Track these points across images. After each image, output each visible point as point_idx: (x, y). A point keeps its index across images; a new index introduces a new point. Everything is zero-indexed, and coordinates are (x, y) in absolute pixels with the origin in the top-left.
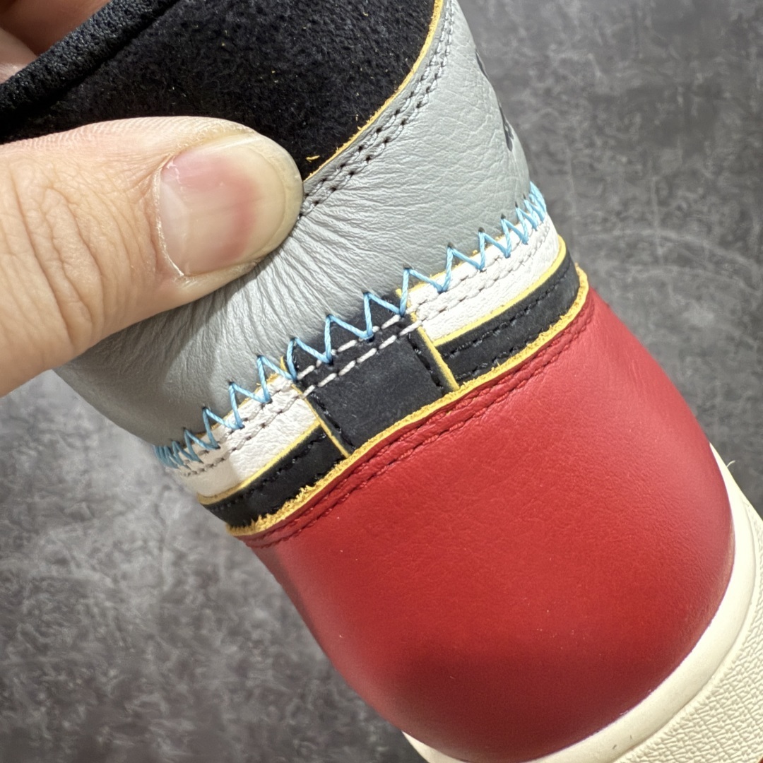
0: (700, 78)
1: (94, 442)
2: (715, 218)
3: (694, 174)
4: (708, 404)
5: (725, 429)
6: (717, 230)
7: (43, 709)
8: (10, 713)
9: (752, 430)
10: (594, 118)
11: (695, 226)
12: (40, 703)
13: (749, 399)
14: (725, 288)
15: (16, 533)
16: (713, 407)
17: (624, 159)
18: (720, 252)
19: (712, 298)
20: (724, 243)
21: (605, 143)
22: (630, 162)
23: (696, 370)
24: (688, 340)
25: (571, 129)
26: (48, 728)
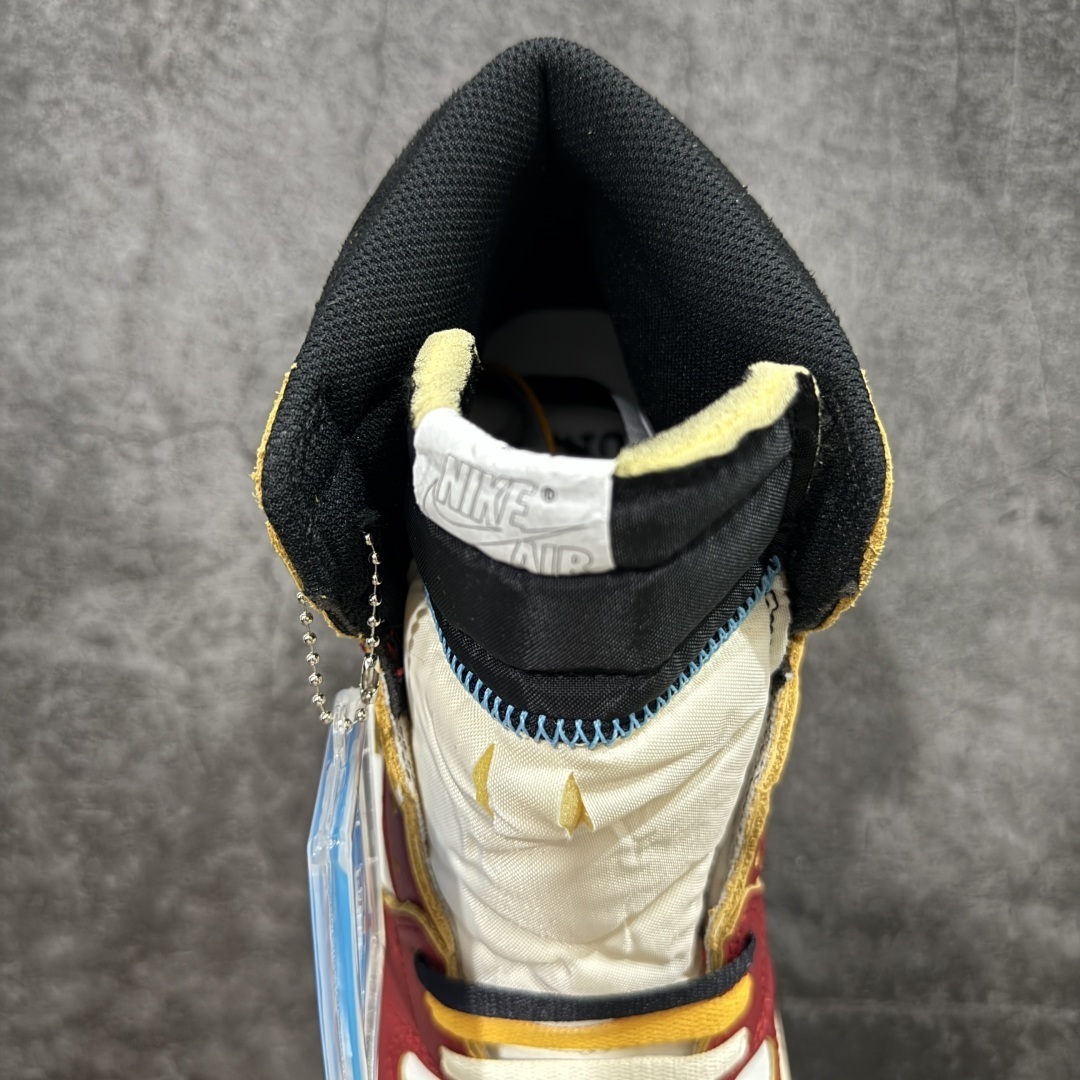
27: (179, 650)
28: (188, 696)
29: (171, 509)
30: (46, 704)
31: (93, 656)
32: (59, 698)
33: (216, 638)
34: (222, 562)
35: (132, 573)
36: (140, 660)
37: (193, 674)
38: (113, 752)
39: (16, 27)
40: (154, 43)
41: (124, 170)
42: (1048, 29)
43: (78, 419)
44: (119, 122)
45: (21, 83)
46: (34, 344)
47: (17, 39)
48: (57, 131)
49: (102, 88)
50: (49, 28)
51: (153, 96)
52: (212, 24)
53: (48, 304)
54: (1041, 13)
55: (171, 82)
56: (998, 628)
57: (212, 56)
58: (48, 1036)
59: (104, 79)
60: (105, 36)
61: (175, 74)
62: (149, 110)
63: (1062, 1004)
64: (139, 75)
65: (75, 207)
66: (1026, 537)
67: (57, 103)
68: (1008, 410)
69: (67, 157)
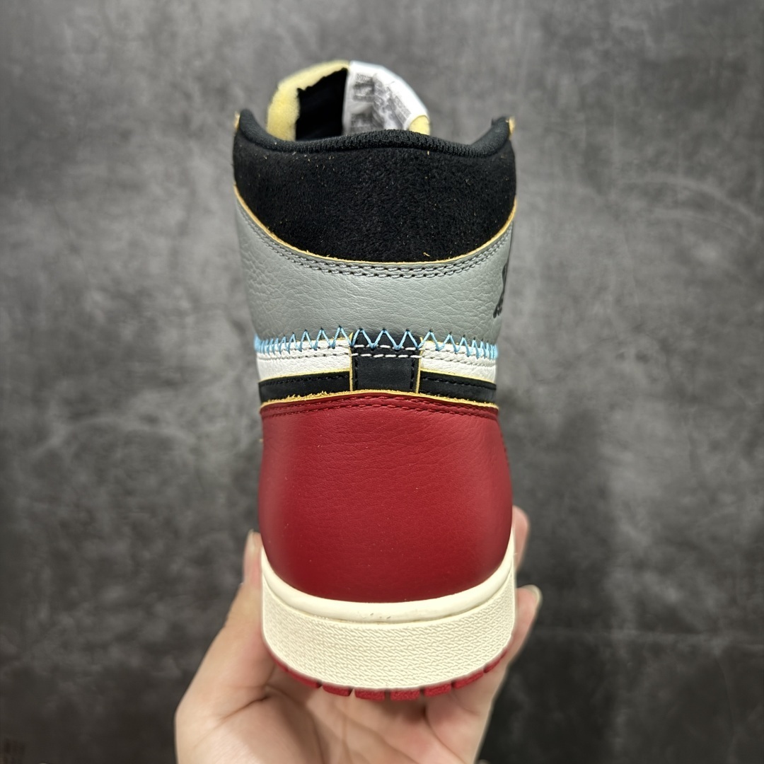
1: (190, 320)
2: (727, 173)
4: (704, 325)
6: (728, 183)
10: (642, 80)
11: (711, 180)
12: (123, 535)
14: (728, 232)
17: (661, 118)
18: (729, 202)
21: (647, 102)
22: (665, 121)
23: (696, 298)
24: (694, 272)
25: (621, 87)
27: (192, 425)
28: (196, 451)
29: (192, 350)
30: (119, 454)
31: (146, 428)
32: (126, 451)
33: (211, 419)
34: (216, 377)
35: (169, 384)
36: (172, 430)
37: (199, 438)
38: (152, 481)
40: (193, 118)
41: (176, 178)
43: (146, 302)
45: (126, 135)
46: (126, 264)
48: (144, 159)
49: (167, 139)
51: (192, 143)
53: (134, 244)
55: (202, 136)
56: (618, 416)
58: (105, 647)
62: (189, 150)
63: (666, 632)
65: (150, 197)
66: (630, 367)
68: (618, 301)
69: (148, 172)
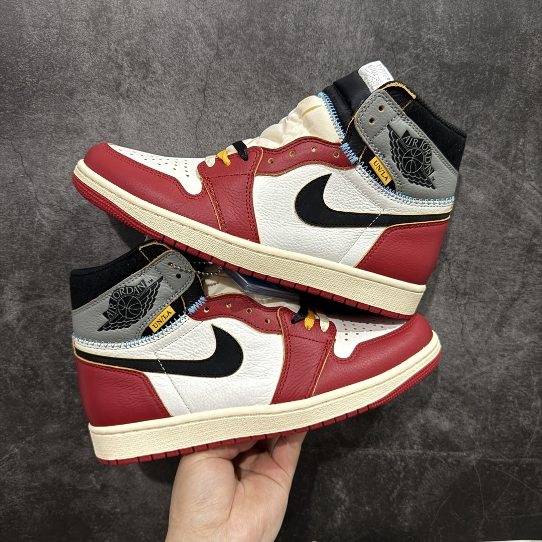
0: (499, 63)
2: (493, 143)
3: (487, 116)
4: (473, 245)
5: (479, 260)
6: (493, 150)
7: (62, 391)
8: (40, 392)
9: (492, 261)
10: (440, 76)
11: (482, 146)
12: (60, 387)
13: (494, 244)
14: (492, 183)
15: (55, 282)
16: (475, 247)
17: (452, 102)
18: (493, 162)
19: (485, 187)
20: (495, 158)
21: (444, 92)
22: (454, 104)
23: (470, 226)
24: (468, 209)
25: (427, 80)
26: (65, 402)
30: (58, 327)
32: (62, 325)
39: (71, 72)
40: (123, 82)
41: (107, 127)
42: (432, 98)
43: (82, 217)
44: (107, 109)
46: (67, 188)
47: (71, 77)
48: (83, 111)
49: (102, 97)
50: (84, 74)
51: (121, 100)
52: (145, 78)
54: (430, 93)
55: (128, 97)
57: (144, 88)
59: (103, 94)
60: (105, 78)
61: (129, 93)
62: (119, 105)
63: (441, 450)
64: (116, 93)
65: (88, 138)
67: (85, 100)
69: (86, 120)
